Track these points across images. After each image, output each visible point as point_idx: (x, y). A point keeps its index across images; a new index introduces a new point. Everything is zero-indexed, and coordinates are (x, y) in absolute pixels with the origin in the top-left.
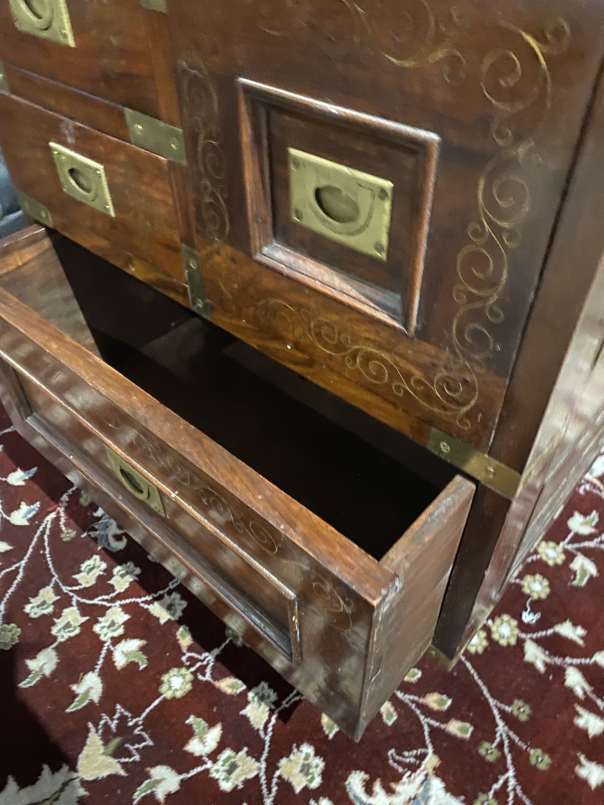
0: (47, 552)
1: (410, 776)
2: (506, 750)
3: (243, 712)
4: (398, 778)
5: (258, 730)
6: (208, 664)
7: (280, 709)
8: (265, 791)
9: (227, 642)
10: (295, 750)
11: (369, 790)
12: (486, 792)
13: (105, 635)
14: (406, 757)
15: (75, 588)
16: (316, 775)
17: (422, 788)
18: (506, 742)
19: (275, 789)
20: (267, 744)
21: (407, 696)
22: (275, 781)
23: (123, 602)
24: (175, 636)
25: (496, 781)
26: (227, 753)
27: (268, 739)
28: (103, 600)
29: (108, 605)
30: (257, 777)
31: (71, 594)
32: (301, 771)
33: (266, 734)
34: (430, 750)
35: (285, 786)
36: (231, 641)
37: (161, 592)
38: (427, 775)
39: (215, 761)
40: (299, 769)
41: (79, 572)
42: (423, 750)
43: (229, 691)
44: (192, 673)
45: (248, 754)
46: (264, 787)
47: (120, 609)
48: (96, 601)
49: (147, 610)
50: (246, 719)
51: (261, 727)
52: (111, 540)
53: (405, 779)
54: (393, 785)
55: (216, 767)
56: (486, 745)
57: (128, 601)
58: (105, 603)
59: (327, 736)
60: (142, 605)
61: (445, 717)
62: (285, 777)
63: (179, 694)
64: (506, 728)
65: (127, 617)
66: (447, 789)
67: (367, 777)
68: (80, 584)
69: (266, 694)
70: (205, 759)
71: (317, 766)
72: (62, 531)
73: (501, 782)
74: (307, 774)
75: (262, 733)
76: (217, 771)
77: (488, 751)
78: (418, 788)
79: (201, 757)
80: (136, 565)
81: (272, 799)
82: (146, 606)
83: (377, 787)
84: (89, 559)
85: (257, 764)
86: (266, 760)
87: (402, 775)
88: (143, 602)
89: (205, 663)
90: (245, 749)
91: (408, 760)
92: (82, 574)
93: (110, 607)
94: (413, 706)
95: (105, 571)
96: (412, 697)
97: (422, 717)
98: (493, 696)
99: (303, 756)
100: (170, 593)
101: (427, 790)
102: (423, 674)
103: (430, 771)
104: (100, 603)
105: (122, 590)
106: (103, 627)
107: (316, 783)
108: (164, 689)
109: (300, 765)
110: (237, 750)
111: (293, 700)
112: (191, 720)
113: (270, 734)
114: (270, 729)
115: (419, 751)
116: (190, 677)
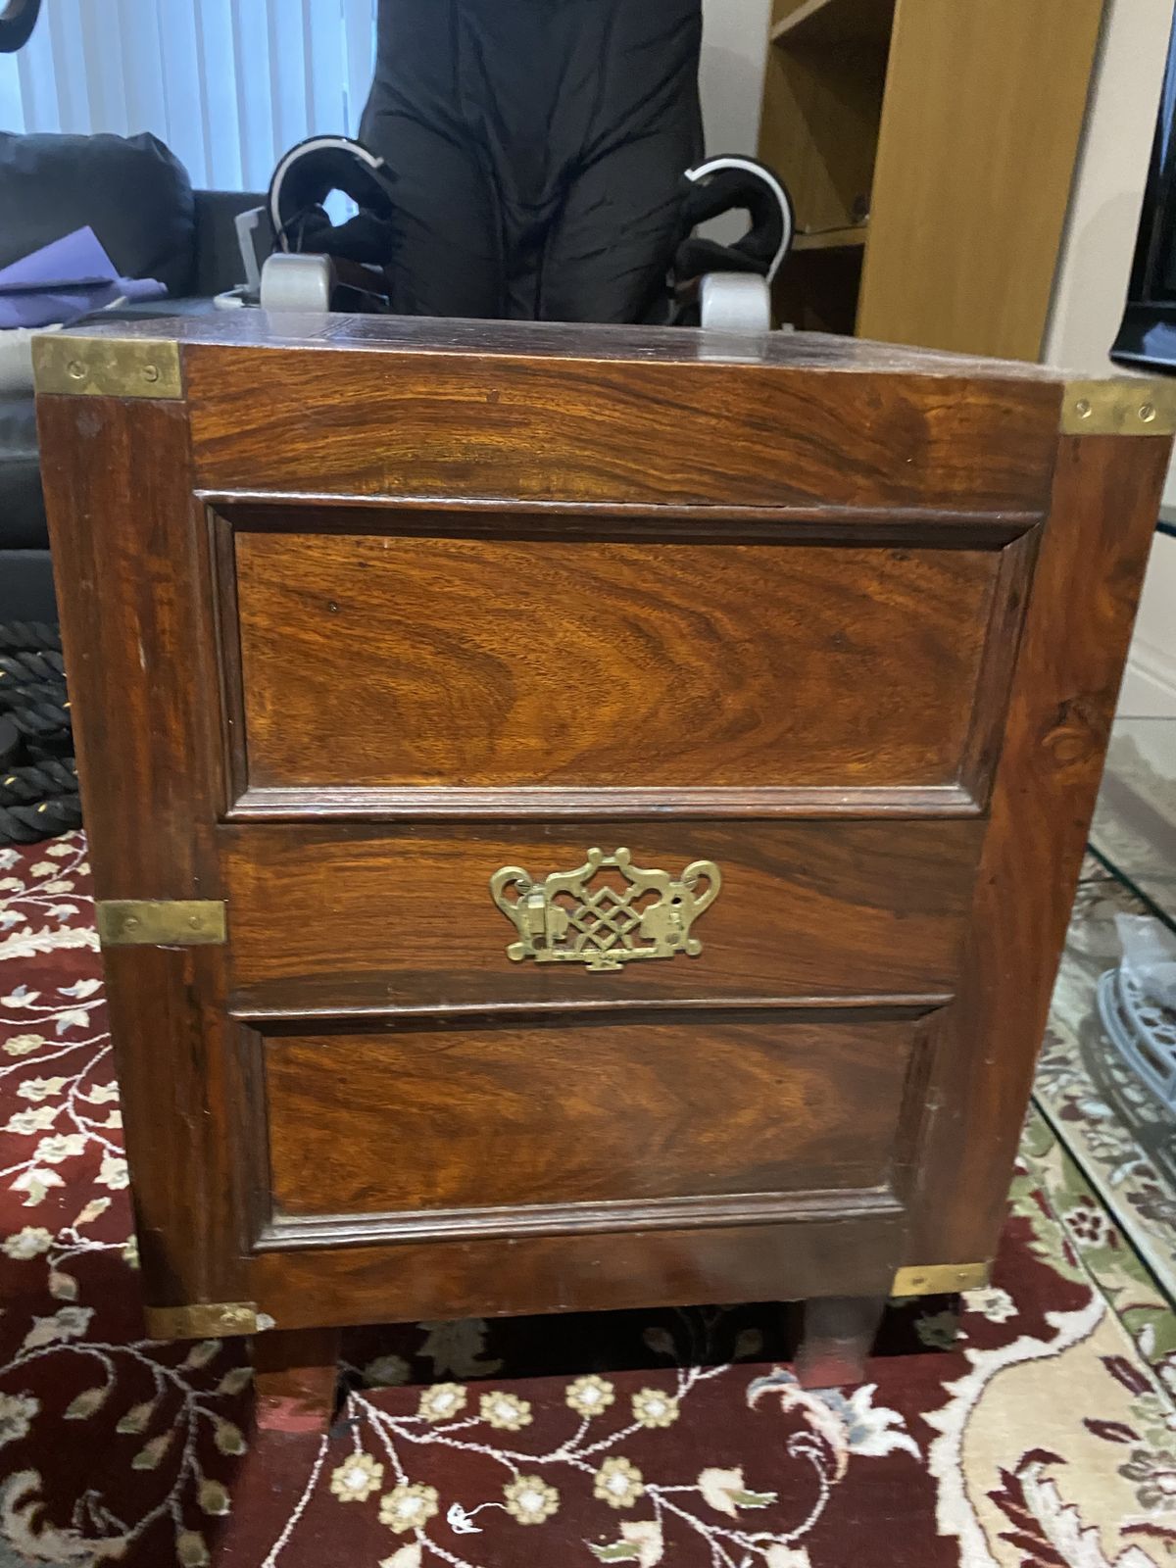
1: (72, 1536)
3: (36, 1319)
4: (62, 1523)
5: (23, 1347)
6: (74, 1250)
7: (70, 1347)
10: (21, 1396)
11: (22, 1503)
14: (100, 1514)
21: (193, 1461)
27: (18, 1361)
33: (24, 1356)
34: (130, 1535)
38: (90, 1554)
42: (123, 1529)
43: (53, 1290)
44: (51, 1248)
50: (29, 1327)
51: (28, 1347)
53: (65, 1533)
54: (46, 1525)
59: (65, 1414)
61: (197, 1520)
67: (40, 1491)
69: (77, 1323)
71: (17, 1431)
75: (21, 1351)
83: (30, 1511)
87: (71, 1526)
89: (74, 1247)
91: (95, 1519)
94: (183, 1476)
96: (196, 1466)
97: (173, 1496)
99: (20, 1409)
103: (97, 1555)
111: (88, 1351)
113: (27, 1360)
114: (33, 1356)
115: (121, 1525)
116: (40, 1249)
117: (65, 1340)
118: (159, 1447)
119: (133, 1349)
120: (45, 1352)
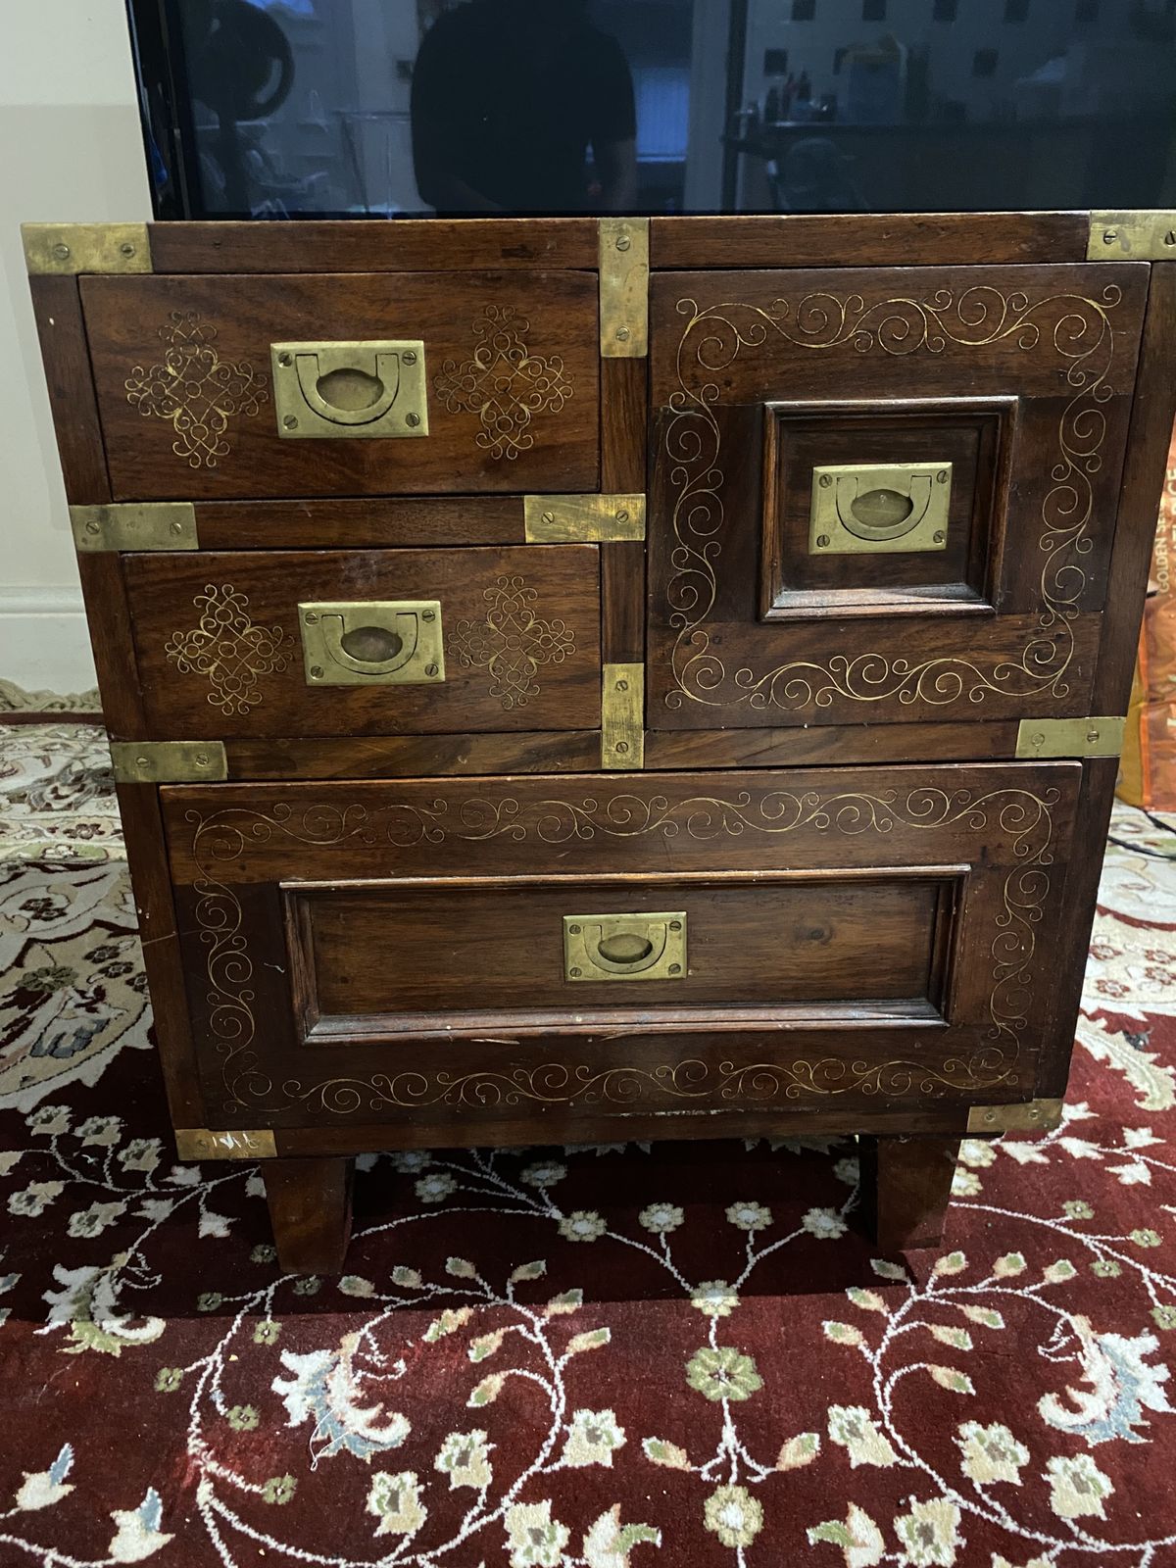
0: (272, 1543)
1: (1084, 1357)
2: (1115, 1254)
3: (853, 1465)
4: (1078, 1369)
5: (896, 1464)
6: (739, 1455)
7: (887, 1418)
8: (994, 1519)
9: (726, 1407)
10: (961, 1443)
11: (1075, 1408)
12: (1152, 1306)
13: (548, 1557)
14: (1058, 1342)
15: (401, 1548)
16: (1012, 1447)
17: (1108, 1357)
18: (1106, 1248)
19: (997, 1506)
20: (926, 1467)
21: (980, 1285)
22: (985, 1497)
23: (512, 1493)
24: (654, 1465)
25: (1146, 1289)
26: (901, 1525)
27: (919, 1462)
28: (475, 1519)
29: (493, 1517)
30: (965, 1513)
31: (407, 1560)
32: (994, 1458)
33: (910, 1459)
34: (1067, 1316)
35: (1000, 1490)
36: (729, 1402)
37: (555, 1429)
38: (1094, 1341)
39: (903, 1549)
40: (989, 1459)
41: (377, 1521)
42: (1062, 1321)
43: (806, 1459)
44: (737, 1484)
45: (922, 1500)
46: (985, 1515)
47: (521, 1505)
48: (466, 1530)
49: (565, 1469)
50: (867, 1468)
51: (897, 1459)
52: (374, 1434)
53: (1084, 1363)
54: (1083, 1379)
55: (912, 1553)
56: (1096, 1266)
57: (518, 1485)
58: (484, 1520)
59: (970, 1395)
60: (548, 1470)
61: (1034, 1273)
62: (988, 1482)
63: (756, 1525)
64: (1089, 1237)
65: (546, 1506)
66: (1126, 1335)
67: (1055, 1395)
68: (402, 1537)
69: (852, 1418)
70: (889, 1558)
71: (1001, 1437)
72: (259, 1496)
73: (1149, 1285)
74: (1003, 1455)
75: (904, 1463)
76: (920, 1555)
77: (1104, 1269)
78: (1106, 1362)
79: (883, 1560)
80: (465, 1431)
81: (1009, 1518)
82: (556, 1466)
83: (1077, 1396)
84: (369, 1490)
85: (945, 1500)
86: (948, 1486)
87: (1077, 1362)
88: (544, 1465)
89: (734, 1458)
90: (912, 1498)
91: (1062, 1344)
92: (385, 1521)
93: (501, 1518)
94: (998, 1289)
95: (420, 1481)
96: (986, 1282)
97: (1019, 1292)
98: (1044, 1219)
99: (975, 1440)
100: (568, 1419)
101: (1113, 1356)
102: (964, 1252)
103: (1092, 1334)
104: (477, 1526)
105: (490, 1480)
106: (528, 1552)
107: (1024, 1456)
108: (728, 1539)
109: (985, 1453)
110: (906, 1510)
112: (813, 1536)
113: (914, 1454)
114: (907, 1449)
115: (1060, 1325)
116: (740, 1493)
117: (879, 1424)
118: (975, 1314)
119: (874, 1359)
120: (899, 1438)
